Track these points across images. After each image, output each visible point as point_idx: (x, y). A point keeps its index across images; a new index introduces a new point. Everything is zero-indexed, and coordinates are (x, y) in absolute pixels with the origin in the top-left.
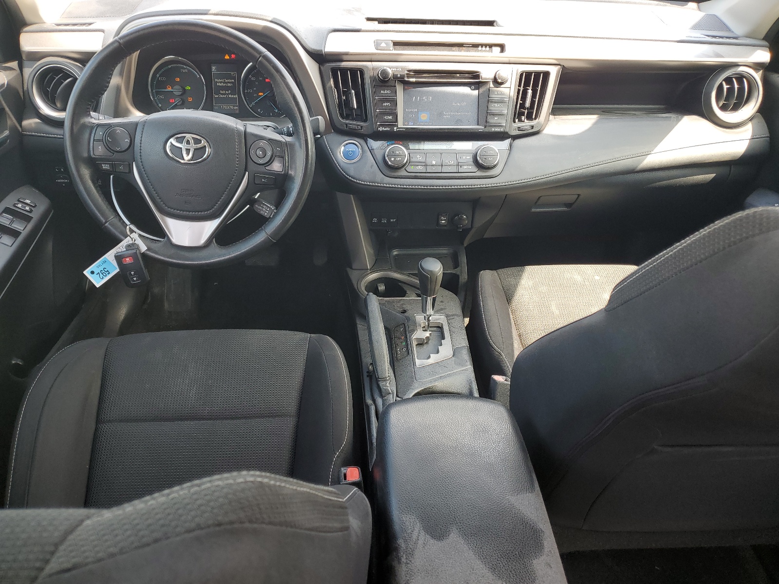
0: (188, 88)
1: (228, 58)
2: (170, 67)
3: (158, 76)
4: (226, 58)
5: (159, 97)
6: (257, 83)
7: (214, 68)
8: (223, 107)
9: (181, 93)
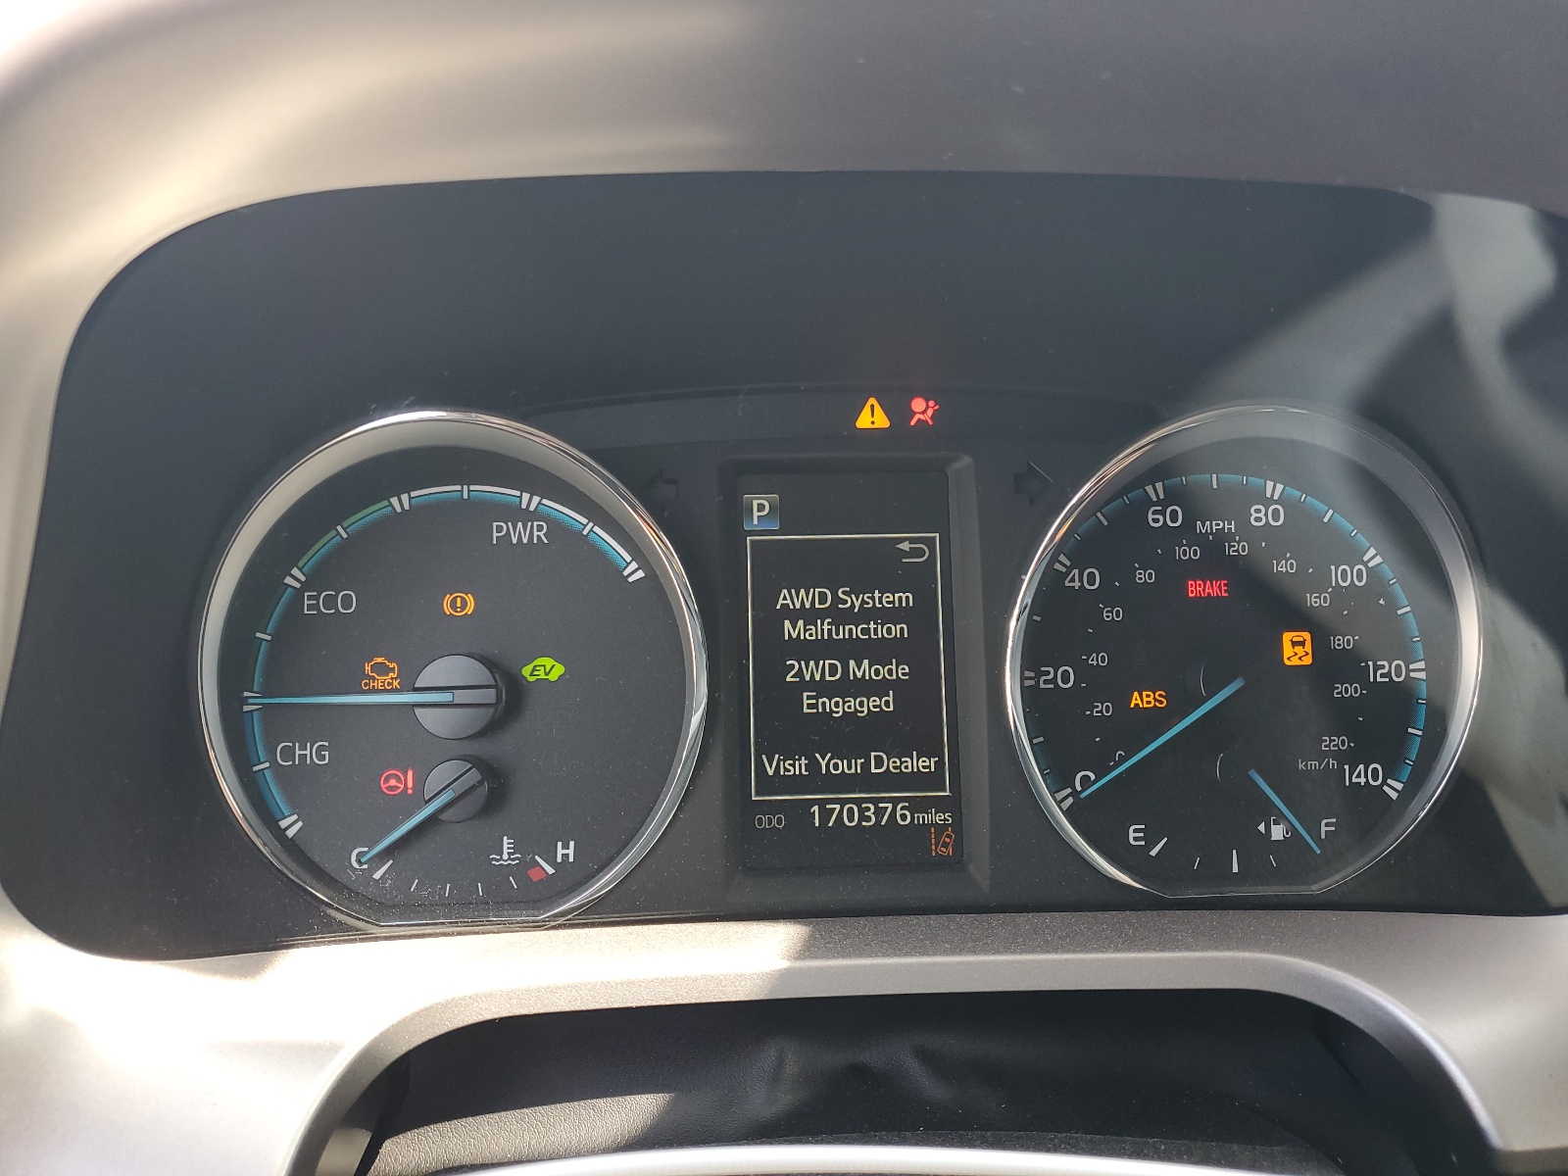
0: (548, 669)
1: (881, 421)
2: (400, 503)
3: (295, 577)
4: (864, 421)
5: (288, 753)
6: (1111, 615)
7: (760, 507)
8: (826, 814)
9: (482, 717)
